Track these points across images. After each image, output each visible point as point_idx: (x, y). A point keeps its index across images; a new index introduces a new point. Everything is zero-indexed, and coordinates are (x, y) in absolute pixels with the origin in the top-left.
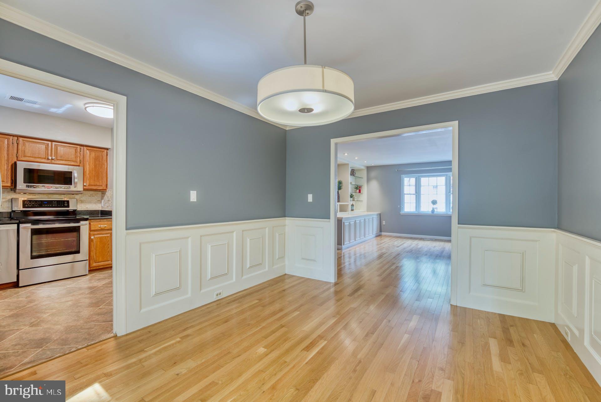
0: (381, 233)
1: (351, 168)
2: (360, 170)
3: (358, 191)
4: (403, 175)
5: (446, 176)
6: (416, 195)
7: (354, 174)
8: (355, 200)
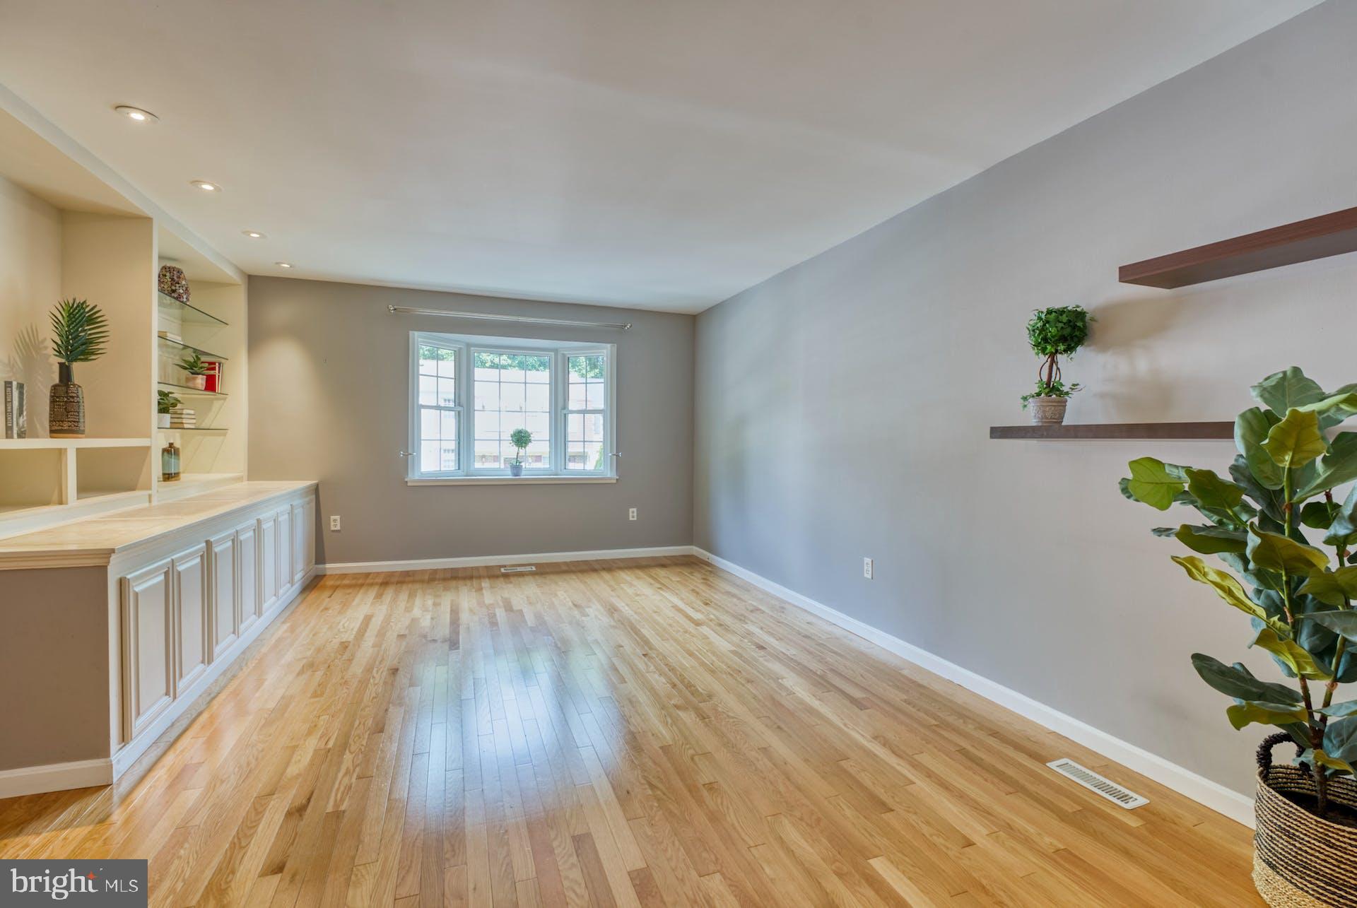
0: (321, 566)
1: (161, 258)
2: (214, 285)
3: (200, 381)
4: (416, 333)
5: (553, 353)
6: (459, 412)
7: (181, 291)
8: (186, 426)
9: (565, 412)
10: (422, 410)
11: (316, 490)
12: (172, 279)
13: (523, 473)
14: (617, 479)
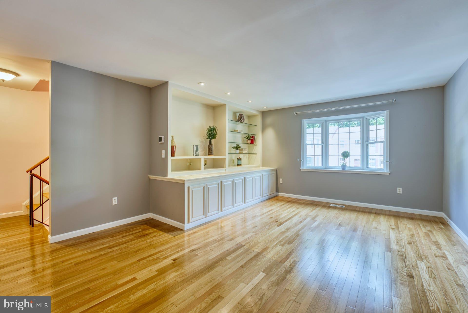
0: (277, 193)
2: (254, 116)
3: (249, 141)
4: (304, 120)
5: (361, 119)
6: (322, 145)
7: (242, 119)
8: (243, 153)
9: (367, 143)
10: (307, 145)
11: (277, 170)
12: (240, 117)
13: (347, 168)
14: (390, 173)
